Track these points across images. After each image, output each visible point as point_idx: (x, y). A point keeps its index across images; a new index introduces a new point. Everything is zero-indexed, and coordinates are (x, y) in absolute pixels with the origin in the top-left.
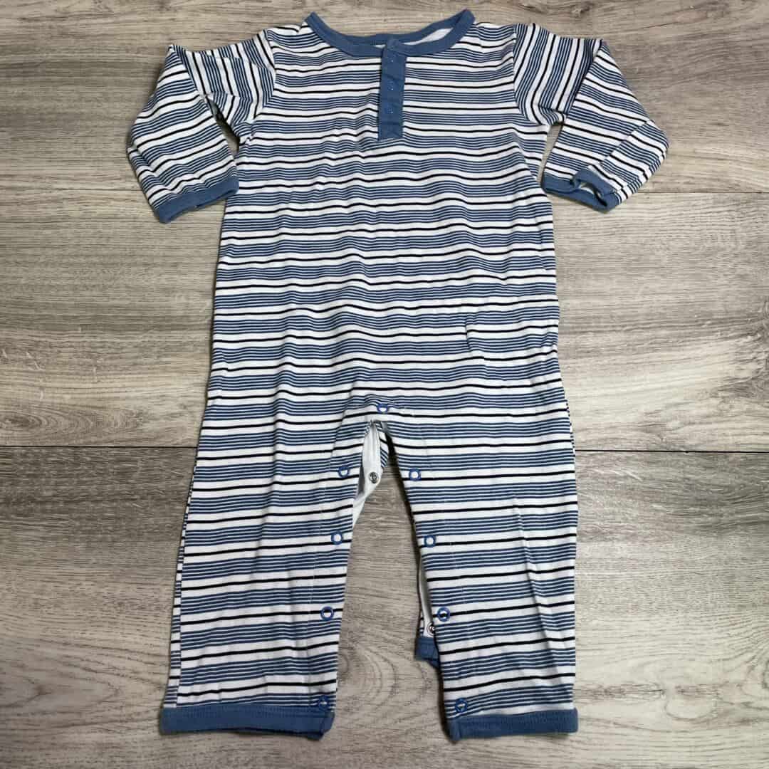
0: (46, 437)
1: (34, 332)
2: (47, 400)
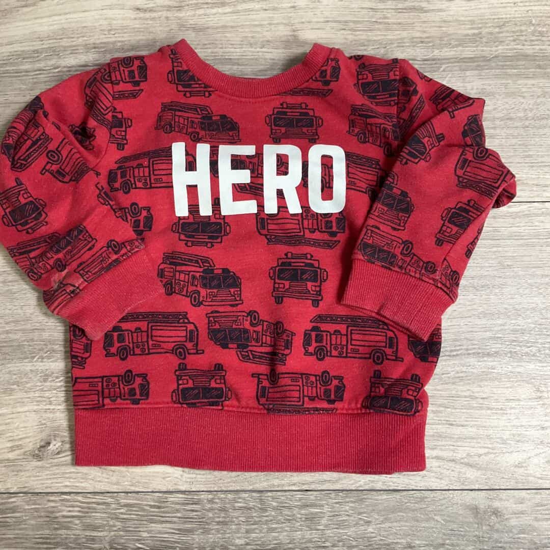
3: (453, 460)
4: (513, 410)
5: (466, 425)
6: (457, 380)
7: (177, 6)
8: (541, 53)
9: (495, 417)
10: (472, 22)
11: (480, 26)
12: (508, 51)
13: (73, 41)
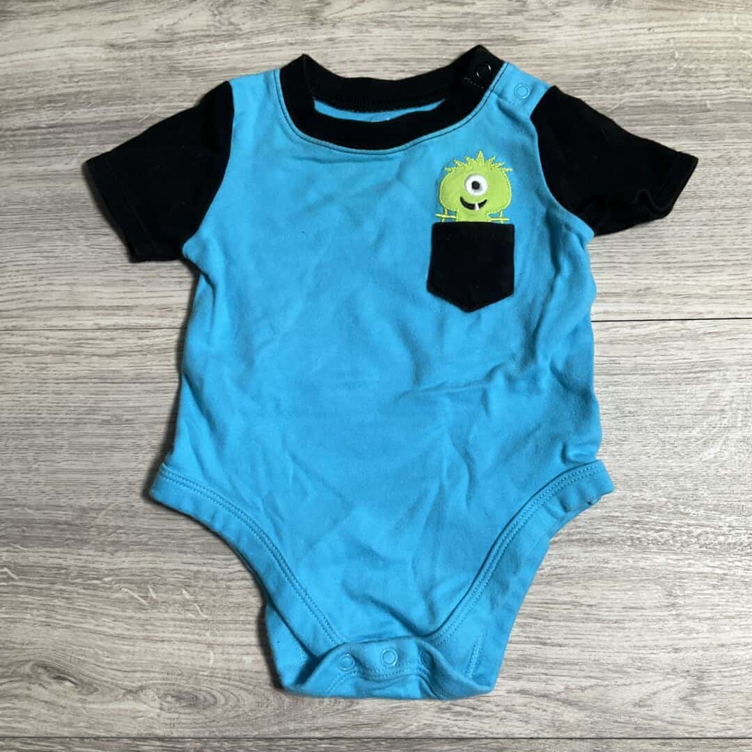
0: (226, 722)
1: (189, 558)
2: (220, 664)
3: (544, 696)
4: (633, 623)
5: (566, 645)
6: (553, 579)
7: (168, 40)
8: (686, 101)
9: (607, 634)
10: (587, 58)
11: (598, 63)
12: (639, 100)
13: (20, 93)
